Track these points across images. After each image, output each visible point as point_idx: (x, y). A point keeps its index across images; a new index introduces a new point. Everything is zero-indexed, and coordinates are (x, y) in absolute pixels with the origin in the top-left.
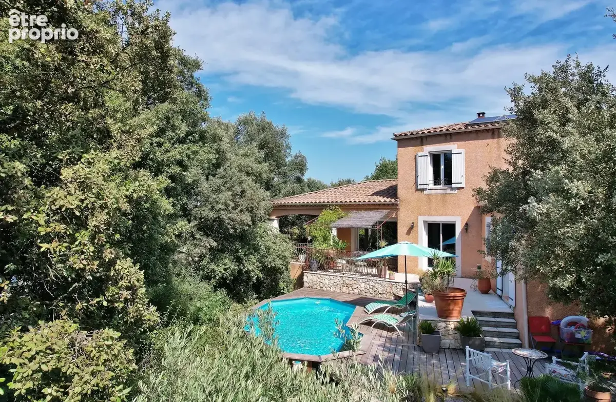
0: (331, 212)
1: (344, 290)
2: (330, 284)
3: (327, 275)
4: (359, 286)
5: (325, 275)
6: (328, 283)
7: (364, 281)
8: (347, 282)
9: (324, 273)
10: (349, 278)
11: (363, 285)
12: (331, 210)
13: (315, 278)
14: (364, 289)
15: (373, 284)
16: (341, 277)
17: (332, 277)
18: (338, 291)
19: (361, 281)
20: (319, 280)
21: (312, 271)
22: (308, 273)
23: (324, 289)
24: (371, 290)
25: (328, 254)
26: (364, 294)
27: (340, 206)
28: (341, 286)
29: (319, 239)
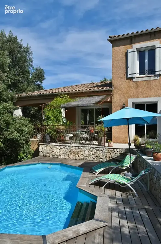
0: (61, 99)
1: (72, 156)
2: (61, 153)
3: (58, 146)
4: (83, 153)
5: (56, 145)
6: (58, 152)
7: (88, 149)
8: (74, 150)
9: (56, 144)
10: (75, 147)
11: (87, 152)
12: (61, 98)
13: (48, 148)
14: (87, 155)
15: (95, 151)
16: (69, 146)
17: (62, 147)
18: (67, 157)
19: (85, 149)
20: (51, 150)
21: (46, 143)
22: (43, 145)
23: (56, 156)
24: (93, 156)
25: (59, 129)
26: (88, 159)
27: (68, 94)
28: (69, 154)
29: (52, 118)
